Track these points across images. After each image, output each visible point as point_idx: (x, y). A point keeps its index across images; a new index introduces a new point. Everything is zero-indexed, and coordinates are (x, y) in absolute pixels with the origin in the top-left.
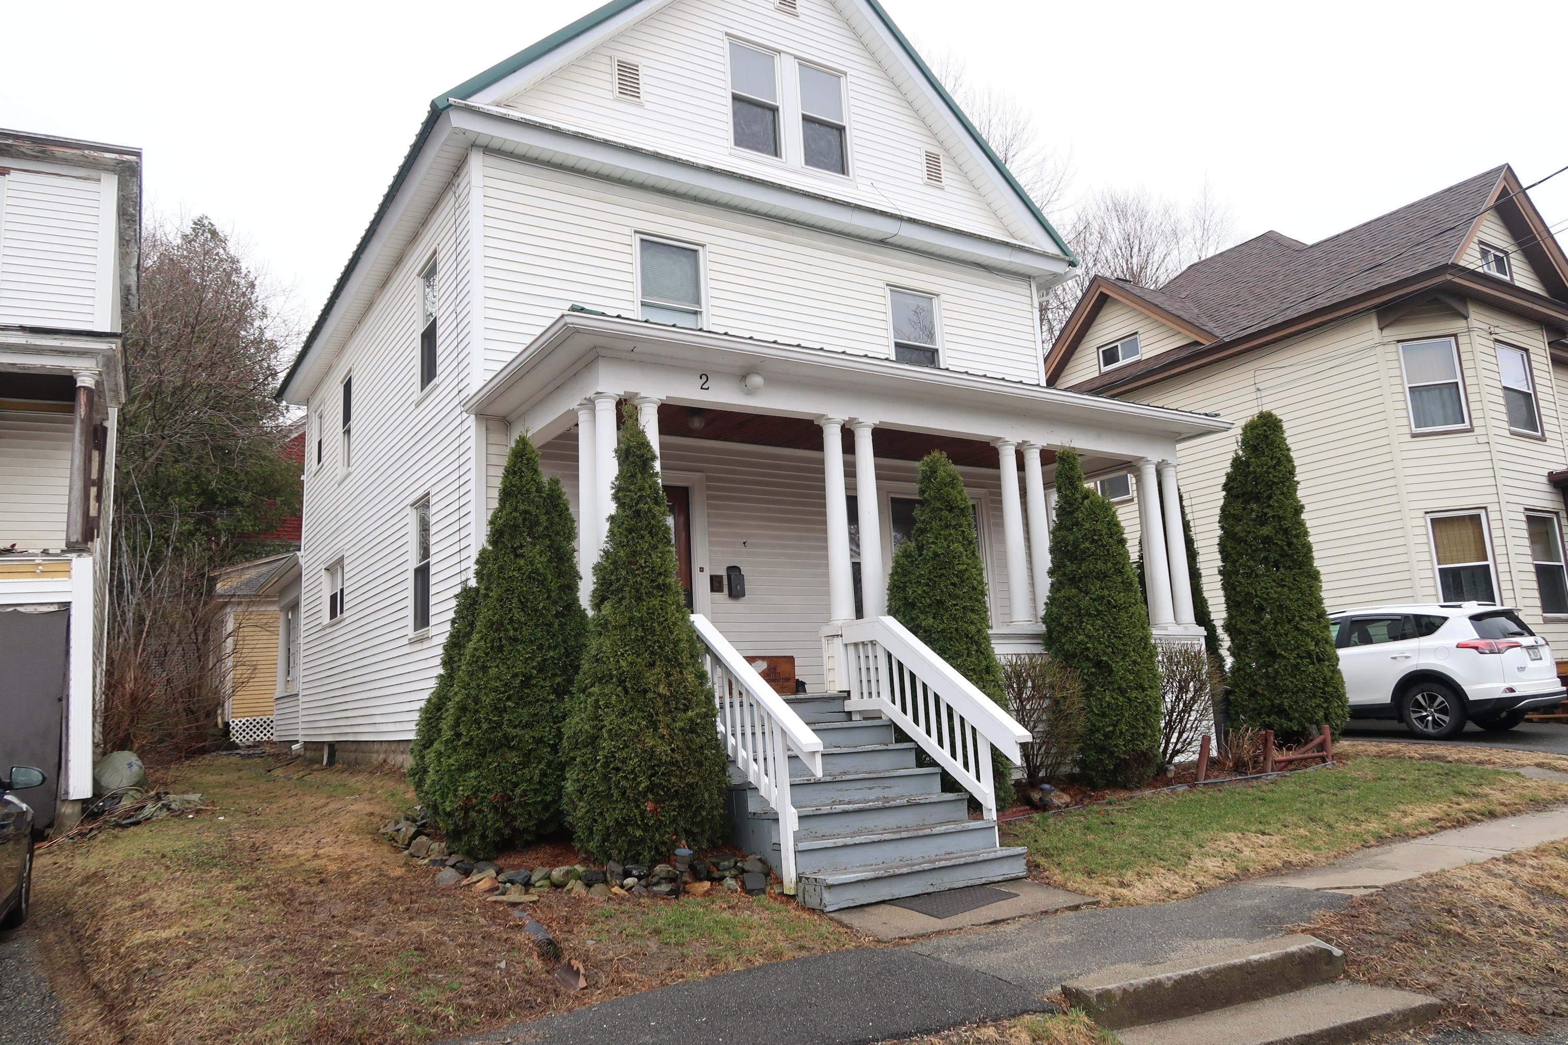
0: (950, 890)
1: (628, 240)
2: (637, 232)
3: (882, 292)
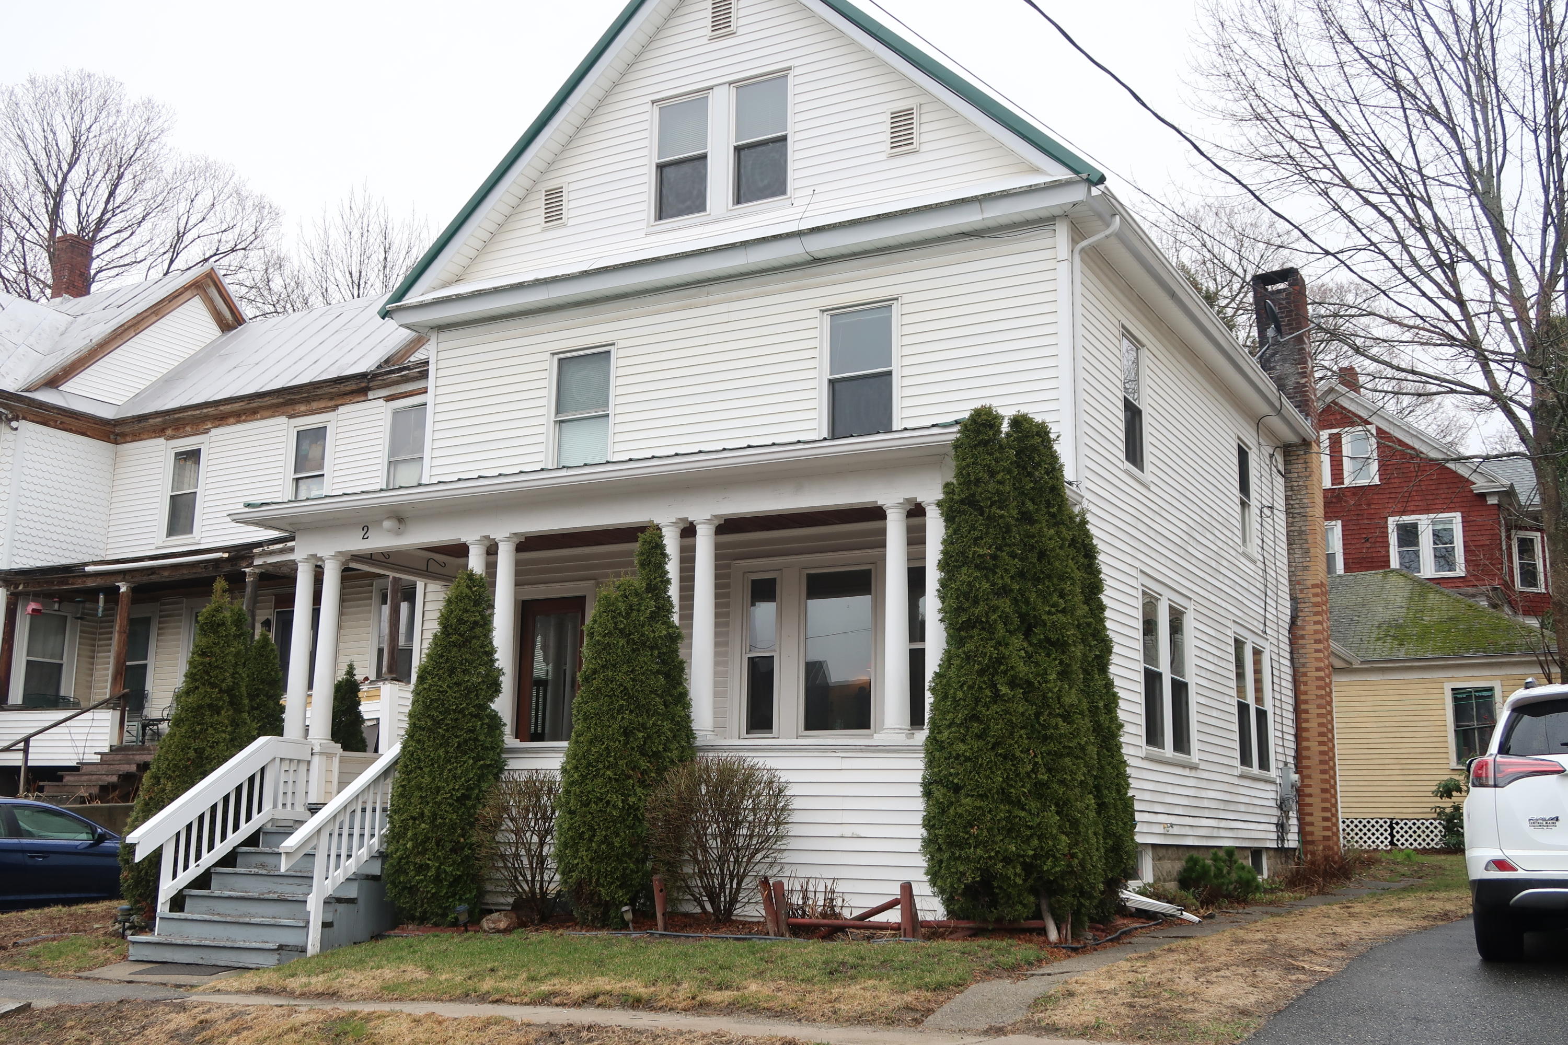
0: (213, 966)
1: (546, 365)
2: (553, 354)
3: (815, 323)
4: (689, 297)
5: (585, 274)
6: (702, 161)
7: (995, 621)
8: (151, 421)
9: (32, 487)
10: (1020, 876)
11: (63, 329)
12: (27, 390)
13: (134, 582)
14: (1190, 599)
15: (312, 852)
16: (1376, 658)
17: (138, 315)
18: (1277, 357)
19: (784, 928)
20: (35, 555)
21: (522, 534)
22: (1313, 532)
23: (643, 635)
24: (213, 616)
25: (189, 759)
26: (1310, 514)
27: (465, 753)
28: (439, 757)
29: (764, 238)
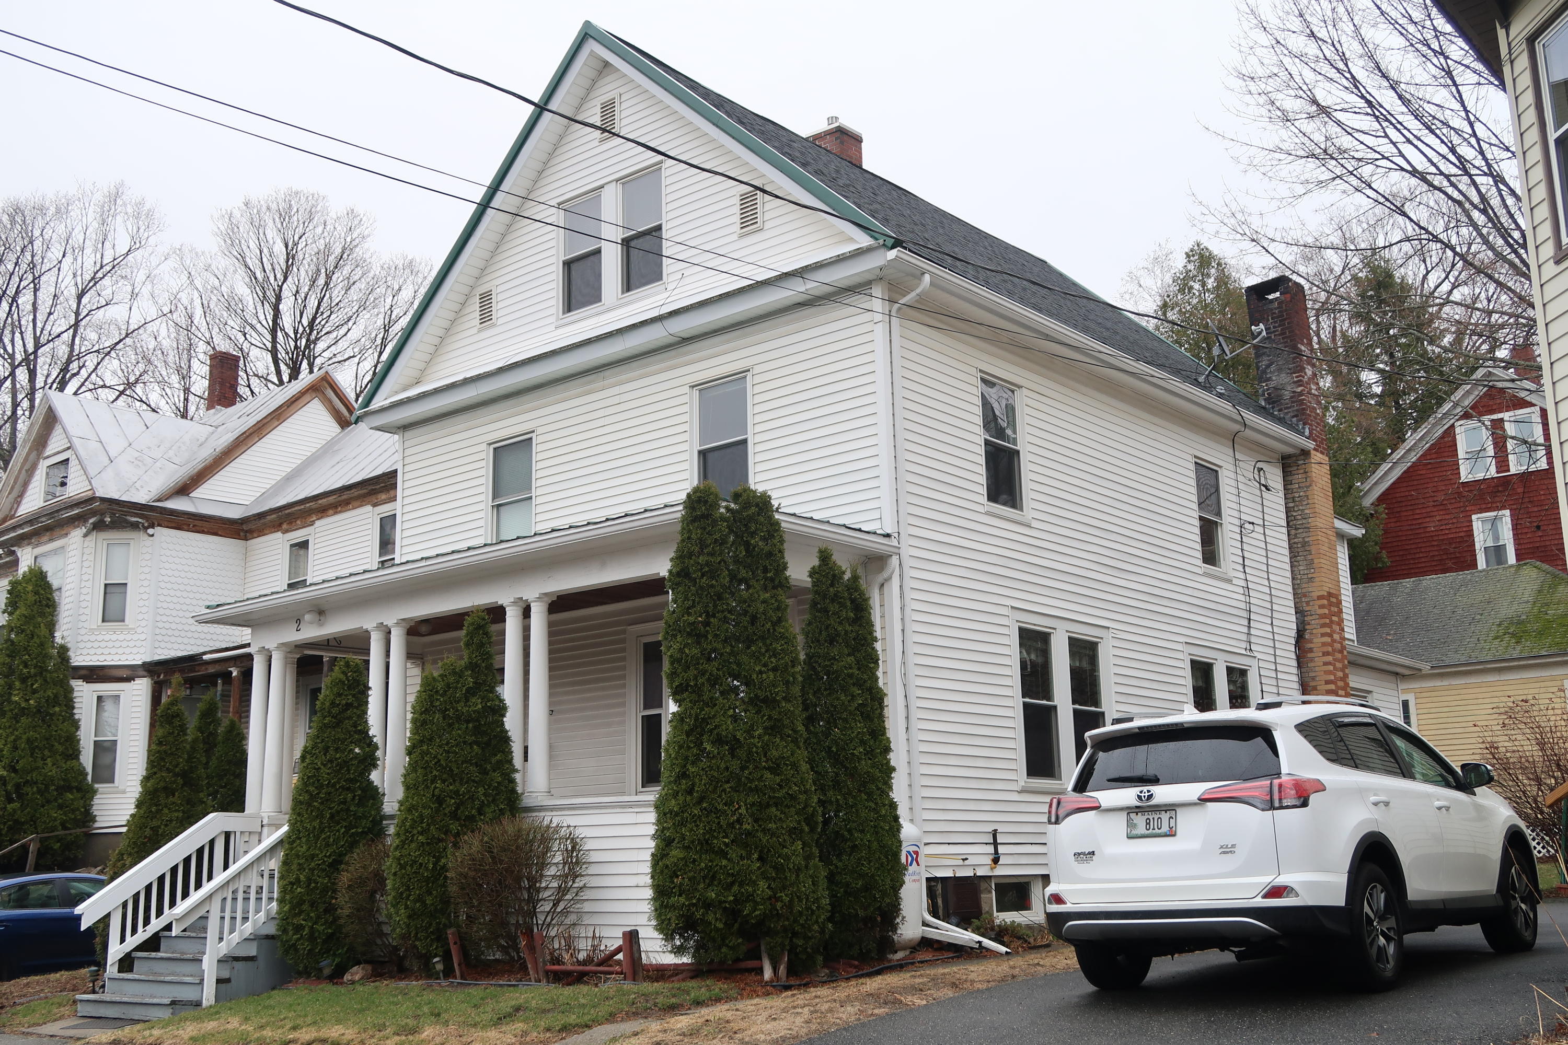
1: (483, 455)
2: (490, 444)
3: (686, 399)
4: (590, 383)
5: (501, 370)
6: (597, 256)
7: (703, 683)
8: (269, 518)
9: (169, 586)
10: (721, 920)
11: (203, 439)
12: (159, 500)
13: (242, 667)
14: (1108, 628)
15: (206, 915)
16: (1489, 658)
17: (258, 422)
18: (1273, 368)
19: (541, 974)
20: (176, 646)
21: (410, 619)
22: (1316, 542)
23: (457, 710)
24: (169, 709)
25: (146, 837)
26: (1313, 524)
27: (338, 823)
28: (314, 828)
29: (634, 325)
